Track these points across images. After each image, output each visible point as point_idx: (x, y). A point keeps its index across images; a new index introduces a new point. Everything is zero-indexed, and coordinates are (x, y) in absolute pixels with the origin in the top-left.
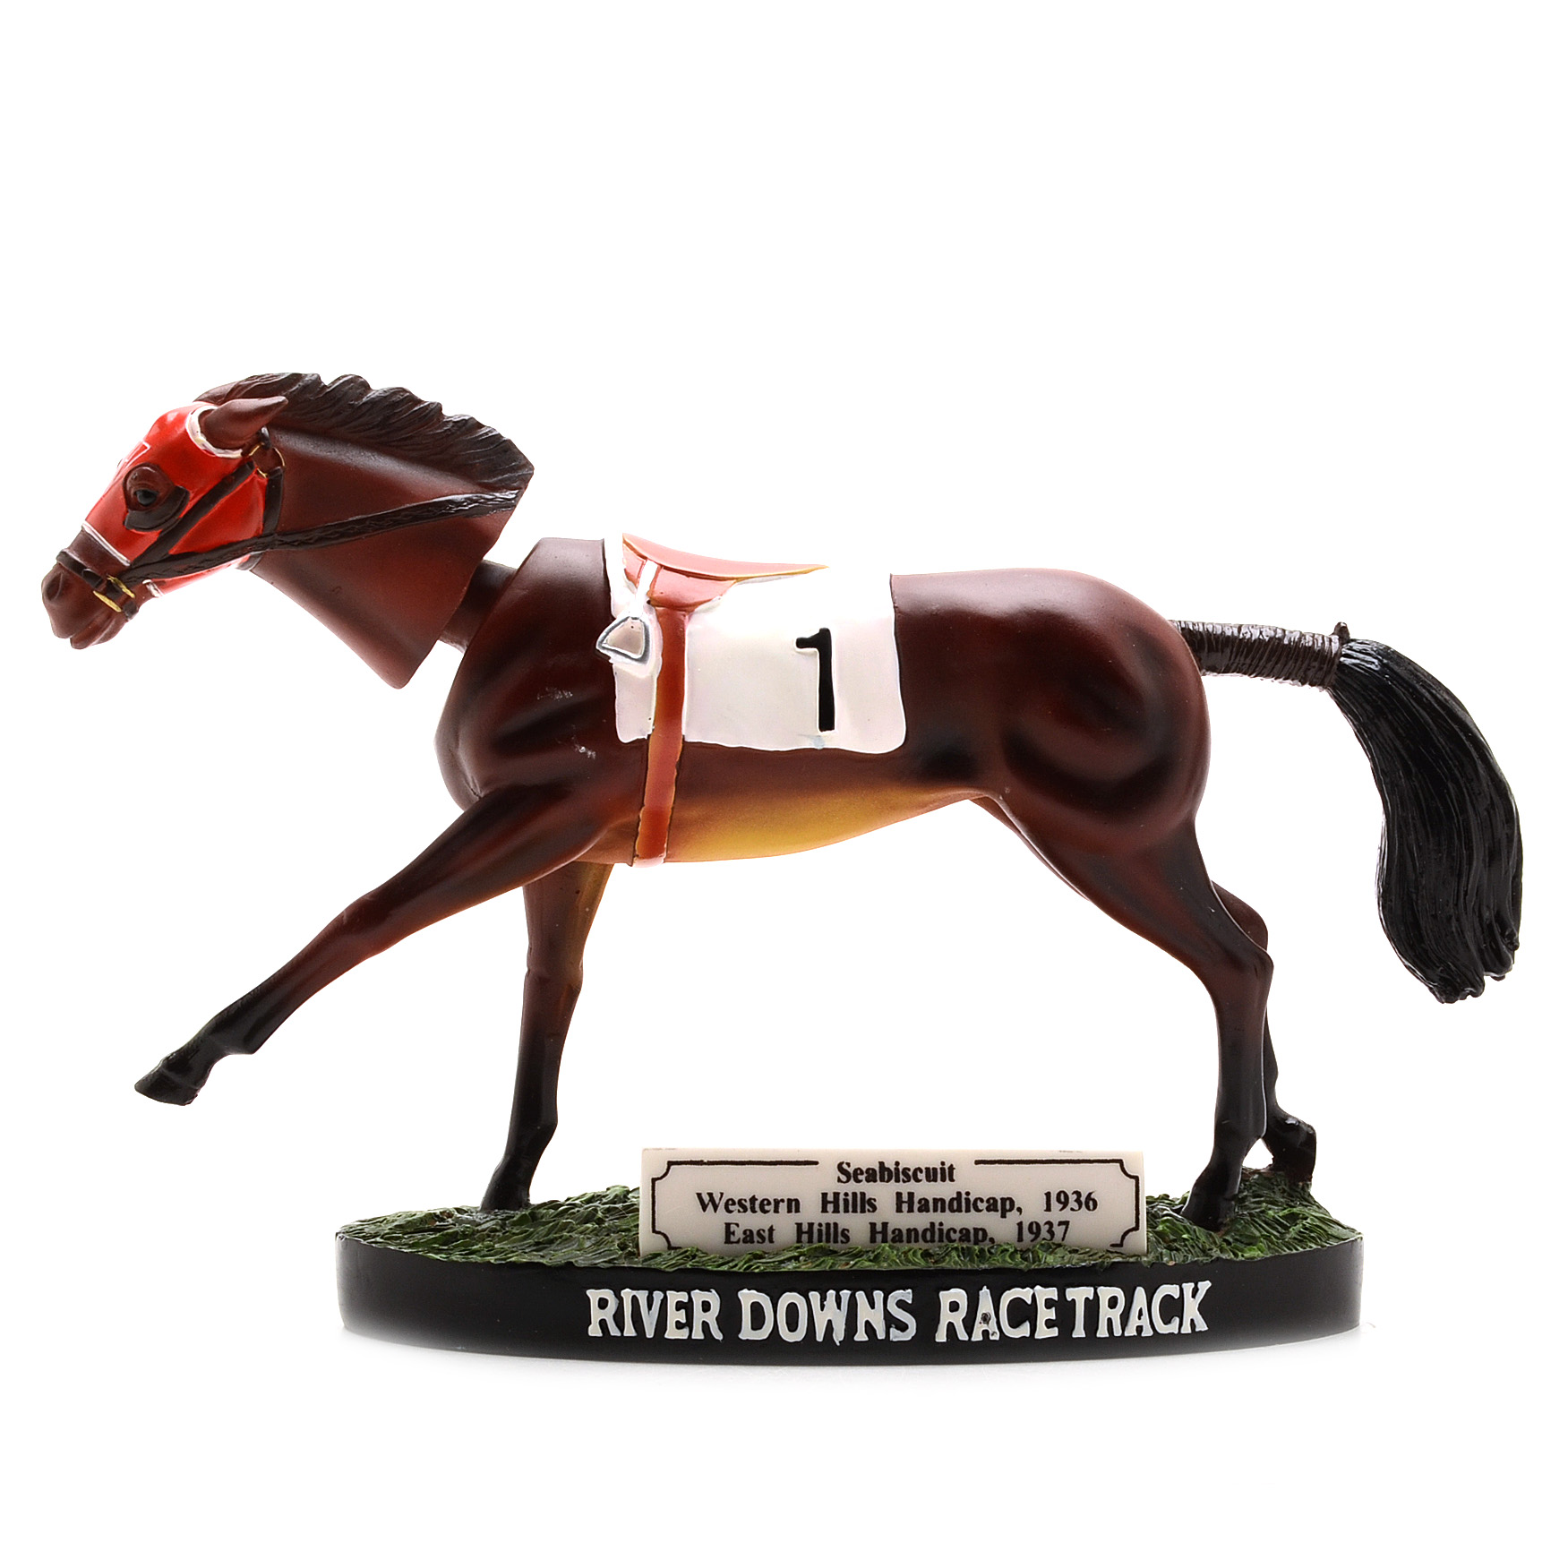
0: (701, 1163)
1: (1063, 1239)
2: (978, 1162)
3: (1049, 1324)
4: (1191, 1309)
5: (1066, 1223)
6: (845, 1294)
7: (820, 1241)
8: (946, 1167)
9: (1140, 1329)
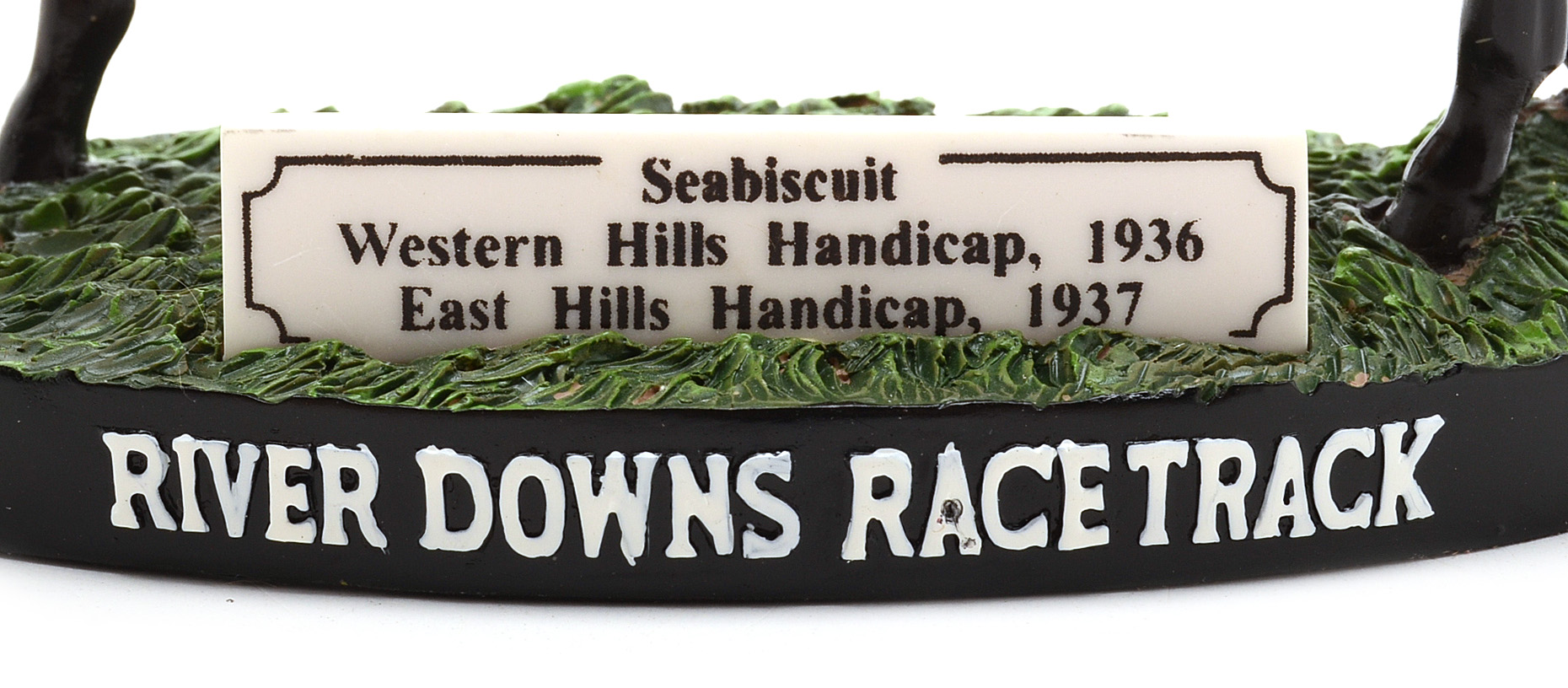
0: (346, 160)
1: (1128, 321)
2: (946, 159)
3: (1090, 519)
4: (1400, 476)
5: (1135, 288)
6: (646, 461)
7: (605, 324)
8: (878, 168)
9: (1287, 523)
